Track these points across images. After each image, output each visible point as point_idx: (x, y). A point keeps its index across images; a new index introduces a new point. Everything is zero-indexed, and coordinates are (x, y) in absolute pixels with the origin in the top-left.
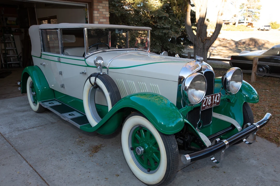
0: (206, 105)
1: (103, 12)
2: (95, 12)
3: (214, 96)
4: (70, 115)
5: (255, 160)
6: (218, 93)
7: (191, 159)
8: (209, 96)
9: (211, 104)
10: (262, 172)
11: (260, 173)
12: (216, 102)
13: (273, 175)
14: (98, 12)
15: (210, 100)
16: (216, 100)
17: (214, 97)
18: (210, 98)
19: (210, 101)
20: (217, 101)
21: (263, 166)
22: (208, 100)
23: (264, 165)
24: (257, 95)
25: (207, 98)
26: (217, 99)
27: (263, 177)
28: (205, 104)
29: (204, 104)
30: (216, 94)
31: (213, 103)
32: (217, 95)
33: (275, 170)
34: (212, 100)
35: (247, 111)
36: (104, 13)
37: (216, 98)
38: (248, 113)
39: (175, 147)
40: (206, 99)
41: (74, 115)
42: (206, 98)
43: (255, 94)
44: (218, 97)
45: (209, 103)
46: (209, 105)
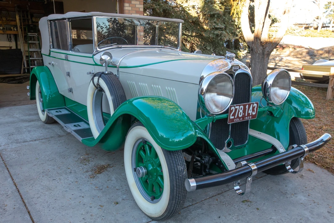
0: (236, 117)
1: (136, 4)
2: (126, 5)
3: (247, 105)
4: (75, 126)
5: (305, 196)
6: (254, 103)
7: (197, 186)
8: (240, 106)
9: (243, 117)
10: (310, 212)
11: (307, 214)
12: (251, 114)
13: (325, 218)
14: (129, 5)
15: (241, 111)
16: (250, 112)
17: (247, 107)
18: (241, 108)
19: (241, 113)
20: (252, 113)
21: (313, 205)
22: (239, 111)
23: (315, 204)
24: (313, 109)
25: (236, 107)
26: (253, 110)
27: (310, 218)
28: (234, 115)
29: (232, 116)
30: (252, 104)
31: (246, 115)
32: (252, 105)
33: (329, 211)
34: (244, 111)
35: (298, 130)
36: (137, 6)
37: (251, 108)
38: (299, 132)
39: (182, 169)
40: (236, 109)
41: (80, 126)
42: (235, 107)
43: (310, 108)
44: (253, 108)
45: (240, 114)
46: (240, 118)
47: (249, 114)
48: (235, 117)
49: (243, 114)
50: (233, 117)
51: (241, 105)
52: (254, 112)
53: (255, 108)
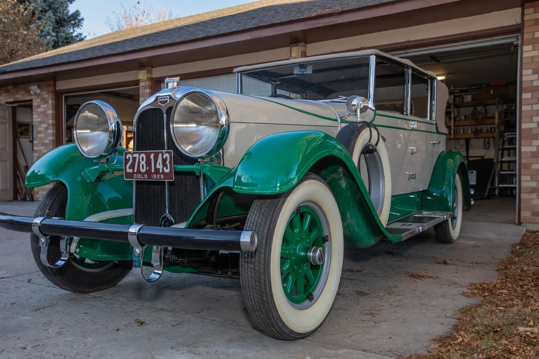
0: (135, 171)
2: (526, 49)
3: (152, 155)
6: (164, 151)
8: (140, 154)
9: (148, 172)
12: (161, 171)
15: (143, 163)
16: (159, 167)
17: (152, 157)
18: (143, 158)
19: (143, 165)
20: (163, 169)
22: (139, 163)
25: (134, 155)
26: (164, 165)
28: (132, 167)
29: (130, 168)
30: (160, 152)
31: (153, 171)
32: (160, 155)
34: (148, 163)
37: (160, 160)
40: (134, 159)
42: (132, 155)
44: (164, 161)
45: (143, 168)
46: (143, 174)
47: (157, 170)
48: (133, 170)
49: (148, 168)
50: (131, 171)
51: (143, 153)
52: (167, 168)
53: (168, 162)
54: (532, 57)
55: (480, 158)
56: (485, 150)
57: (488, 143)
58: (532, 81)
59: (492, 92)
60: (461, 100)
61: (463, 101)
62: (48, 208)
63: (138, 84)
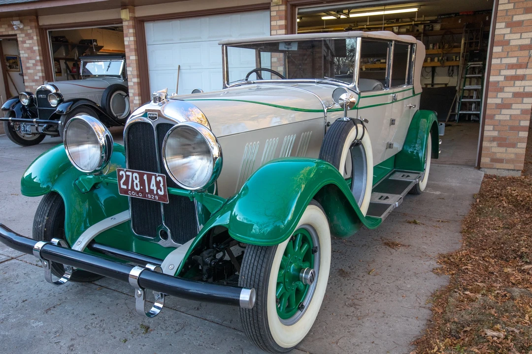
0: (130, 188)
3: (146, 175)
6: (157, 174)
8: (133, 173)
9: (142, 191)
12: (155, 192)
15: (137, 181)
16: (153, 188)
17: (145, 177)
18: (136, 177)
19: (137, 184)
20: (157, 191)
22: (133, 181)
25: (128, 173)
26: (158, 187)
28: (126, 183)
29: (124, 184)
30: (153, 175)
31: (147, 191)
32: (153, 177)
34: (142, 182)
37: (153, 182)
40: (128, 177)
42: (125, 172)
44: (158, 183)
45: (137, 186)
46: (137, 192)
47: (151, 191)
48: (128, 187)
49: (142, 188)
50: (125, 187)
51: (136, 172)
52: (161, 191)
53: (161, 185)
54: (507, 10)
55: (444, 86)
56: (449, 77)
57: (452, 70)
58: (504, 34)
59: (460, 22)
60: (431, 28)
61: (432, 30)
62: (47, 215)
63: (122, 23)
